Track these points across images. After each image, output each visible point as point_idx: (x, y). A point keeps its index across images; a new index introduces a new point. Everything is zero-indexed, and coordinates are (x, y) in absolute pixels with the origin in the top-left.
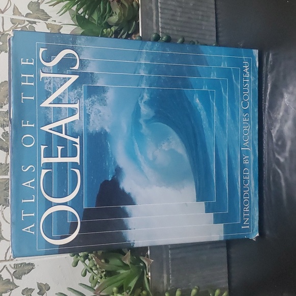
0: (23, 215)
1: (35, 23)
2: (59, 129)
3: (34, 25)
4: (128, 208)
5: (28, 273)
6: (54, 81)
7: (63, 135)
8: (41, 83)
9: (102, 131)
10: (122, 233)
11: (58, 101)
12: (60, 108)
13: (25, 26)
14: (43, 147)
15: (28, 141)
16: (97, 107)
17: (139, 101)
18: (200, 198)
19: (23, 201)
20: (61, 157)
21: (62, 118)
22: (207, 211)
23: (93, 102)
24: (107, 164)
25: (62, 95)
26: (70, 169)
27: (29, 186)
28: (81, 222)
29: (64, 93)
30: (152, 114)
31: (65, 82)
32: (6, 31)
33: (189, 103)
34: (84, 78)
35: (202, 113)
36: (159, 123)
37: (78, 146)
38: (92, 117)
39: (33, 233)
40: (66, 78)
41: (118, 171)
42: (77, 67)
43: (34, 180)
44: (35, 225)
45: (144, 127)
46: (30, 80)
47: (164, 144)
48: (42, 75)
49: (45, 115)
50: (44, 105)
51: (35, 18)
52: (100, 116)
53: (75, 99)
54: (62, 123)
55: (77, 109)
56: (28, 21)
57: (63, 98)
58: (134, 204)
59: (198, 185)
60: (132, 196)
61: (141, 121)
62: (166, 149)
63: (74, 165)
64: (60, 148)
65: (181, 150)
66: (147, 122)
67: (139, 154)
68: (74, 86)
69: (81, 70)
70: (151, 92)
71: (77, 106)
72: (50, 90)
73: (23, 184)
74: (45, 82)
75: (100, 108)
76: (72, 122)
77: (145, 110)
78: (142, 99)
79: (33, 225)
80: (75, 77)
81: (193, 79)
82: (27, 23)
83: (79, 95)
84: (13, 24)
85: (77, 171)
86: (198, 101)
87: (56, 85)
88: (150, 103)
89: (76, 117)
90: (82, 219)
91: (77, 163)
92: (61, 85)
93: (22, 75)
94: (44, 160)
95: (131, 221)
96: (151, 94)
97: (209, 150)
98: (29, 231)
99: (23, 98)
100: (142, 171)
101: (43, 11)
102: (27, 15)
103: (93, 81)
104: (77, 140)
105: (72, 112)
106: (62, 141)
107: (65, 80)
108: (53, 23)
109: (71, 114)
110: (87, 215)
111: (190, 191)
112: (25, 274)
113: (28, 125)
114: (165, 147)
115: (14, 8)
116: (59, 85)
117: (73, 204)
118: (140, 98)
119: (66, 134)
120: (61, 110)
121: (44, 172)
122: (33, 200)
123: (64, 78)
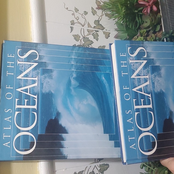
0: (4, 136)
1: (98, 31)
2: (26, 90)
3: (97, 32)
4: (64, 135)
5: (106, 170)
6: (25, 66)
7: (28, 94)
8: (18, 66)
9: (49, 92)
10: (60, 150)
11: (26, 76)
12: (27, 79)
13: (94, 33)
14: (17, 100)
15: (9, 96)
16: (48, 79)
17: (71, 77)
18: (106, 132)
19: (4, 128)
20: (27, 105)
21: (28, 85)
22: (110, 139)
23: (45, 77)
24: (52, 110)
25: (29, 73)
26: (31, 112)
27: (8, 120)
28: (36, 142)
29: (30, 72)
30: (78, 84)
31: (31, 66)
32: (86, 36)
33: (99, 79)
34: (41, 65)
35: (106, 85)
36: (82, 89)
37: (36, 100)
38: (45, 84)
39: (9, 147)
40: (31, 64)
41: (58, 114)
42: (37, 59)
43: (11, 117)
44: (11, 143)
45: (73, 91)
46: (12, 65)
47: (84, 100)
48: (19, 62)
49: (19, 83)
50: (18, 78)
51: (98, 29)
52: (49, 84)
53: (36, 75)
54: (28, 87)
55: (36, 80)
56: (95, 30)
57: (29, 74)
58: (67, 133)
59: (104, 124)
60: (66, 128)
61: (71, 88)
62: (86, 104)
63: (34, 110)
64: (26, 100)
65: (94, 104)
66: (74, 88)
67: (70, 106)
68: (35, 68)
69: (40, 60)
70: (77, 73)
71: (36, 79)
72: (22, 70)
73: (5, 119)
74: (20, 66)
75: (49, 80)
76: (33, 87)
77: (73, 82)
78: (72, 76)
79: (9, 142)
80: (36, 64)
81: (101, 66)
82: (94, 31)
83: (38, 73)
84: (88, 32)
85: (35, 113)
86: (104, 78)
87: (26, 68)
88: (76, 79)
89: (36, 85)
90: (37, 140)
91: (36, 109)
92: (29, 68)
93: (8, 62)
94: (17, 107)
95: (65, 143)
96: (77, 74)
97: (110, 105)
98: (7, 146)
99: (7, 74)
100: (72, 115)
101: (101, 25)
102: (94, 27)
103: (46, 66)
104: (36, 97)
105: (34, 82)
106: (28, 97)
107: (31, 65)
108: (106, 31)
109: (33, 83)
110: (40, 138)
111: (100, 127)
112: (105, 170)
113: (9, 88)
114: (85, 102)
115: (88, 24)
116: (27, 68)
117: (32, 131)
118: (71, 76)
119: (30, 93)
120: (28, 81)
121: (17, 113)
122: (10, 128)
123: (30, 64)
